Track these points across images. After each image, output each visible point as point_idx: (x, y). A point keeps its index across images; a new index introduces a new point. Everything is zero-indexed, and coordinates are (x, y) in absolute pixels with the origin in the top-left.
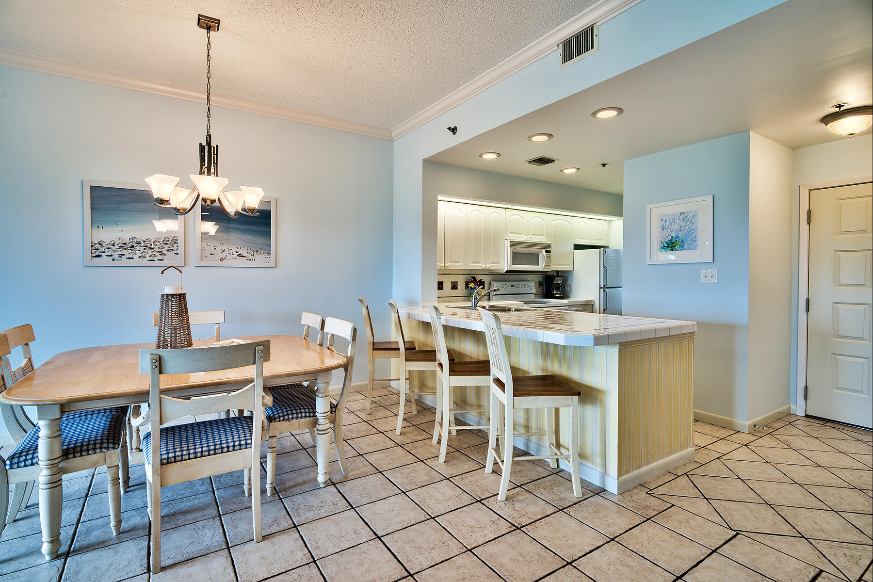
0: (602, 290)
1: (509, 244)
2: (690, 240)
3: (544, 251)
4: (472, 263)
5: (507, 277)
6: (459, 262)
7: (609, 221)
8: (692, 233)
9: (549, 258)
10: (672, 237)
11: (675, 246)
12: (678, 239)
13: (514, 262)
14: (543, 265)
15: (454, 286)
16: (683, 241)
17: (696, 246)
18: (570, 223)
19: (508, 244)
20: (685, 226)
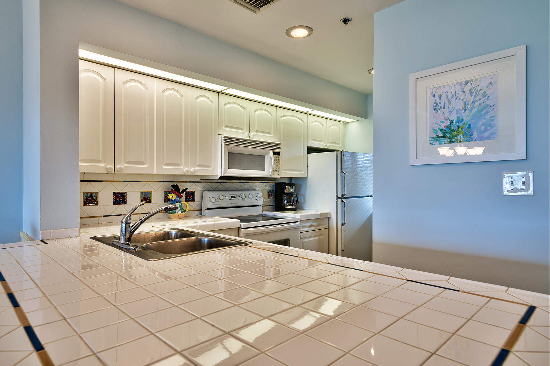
0: (339, 200)
1: (223, 140)
2: (483, 125)
3: (271, 152)
4: (167, 164)
5: (221, 185)
6: (142, 163)
7: (345, 123)
8: (487, 113)
9: (277, 161)
10: (452, 122)
11: (456, 136)
12: (460, 124)
13: (231, 166)
14: (271, 170)
15: (146, 199)
16: (469, 127)
17: (494, 133)
18: (303, 121)
19: (221, 141)
20: (474, 102)
